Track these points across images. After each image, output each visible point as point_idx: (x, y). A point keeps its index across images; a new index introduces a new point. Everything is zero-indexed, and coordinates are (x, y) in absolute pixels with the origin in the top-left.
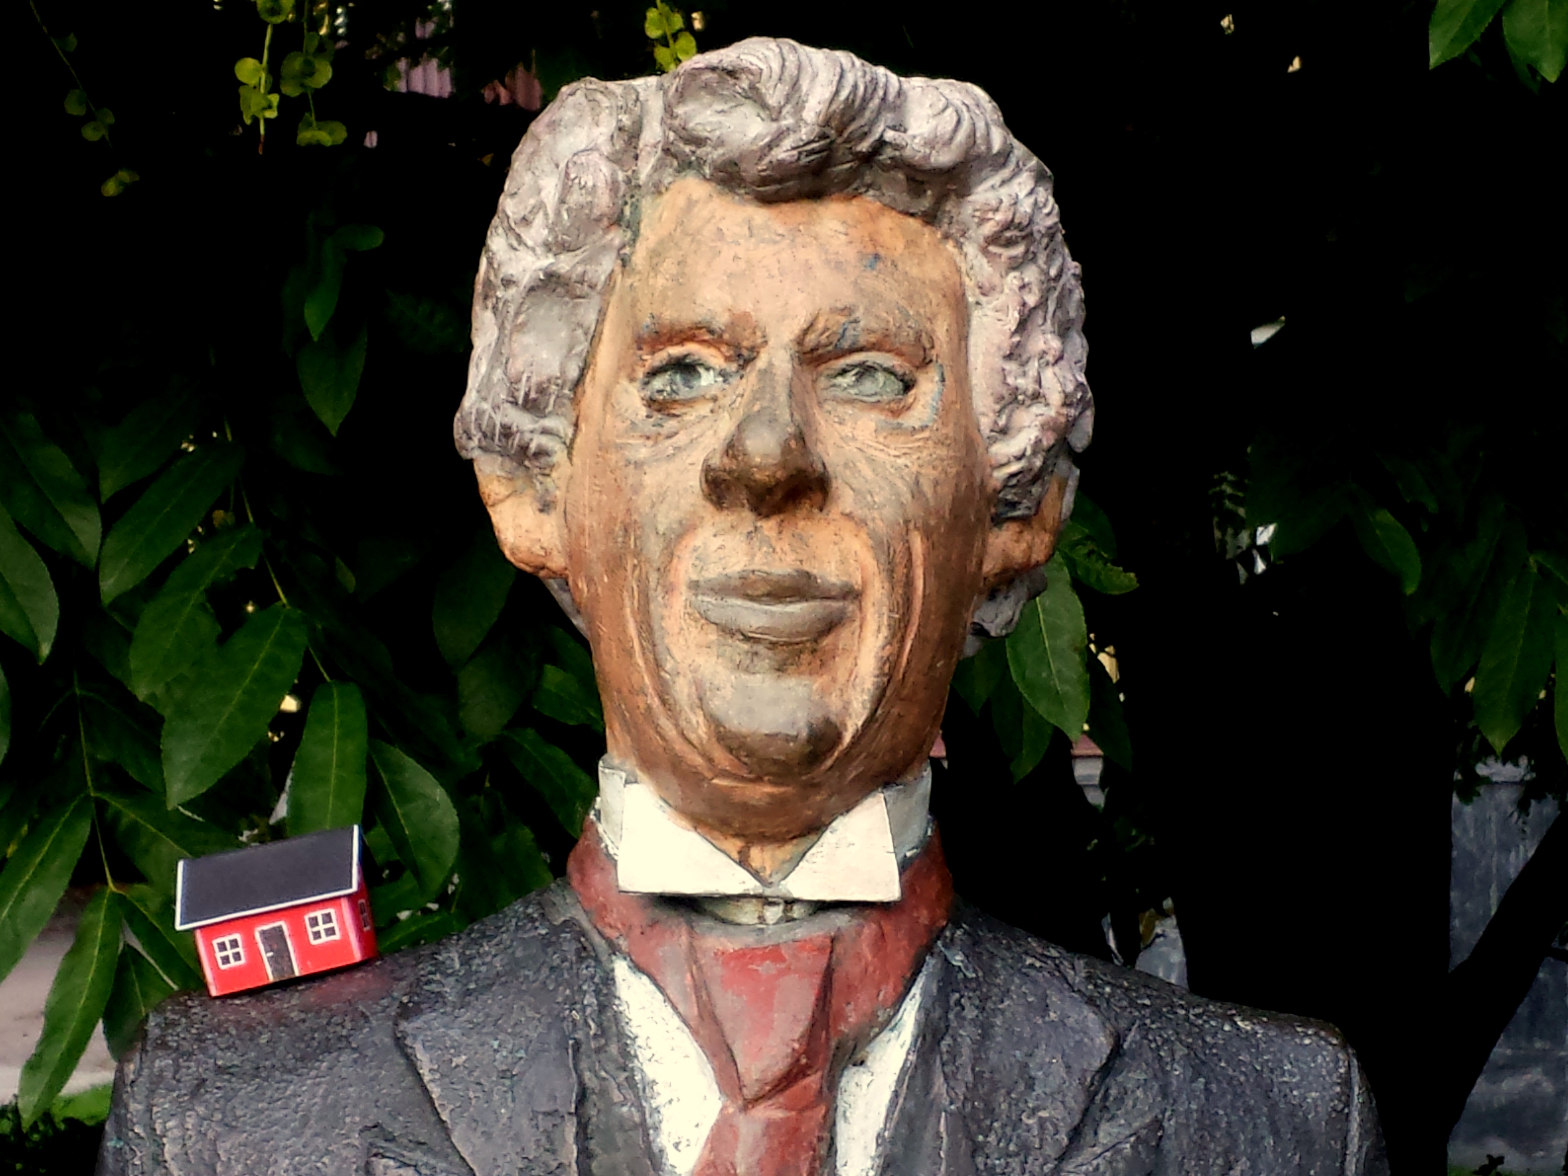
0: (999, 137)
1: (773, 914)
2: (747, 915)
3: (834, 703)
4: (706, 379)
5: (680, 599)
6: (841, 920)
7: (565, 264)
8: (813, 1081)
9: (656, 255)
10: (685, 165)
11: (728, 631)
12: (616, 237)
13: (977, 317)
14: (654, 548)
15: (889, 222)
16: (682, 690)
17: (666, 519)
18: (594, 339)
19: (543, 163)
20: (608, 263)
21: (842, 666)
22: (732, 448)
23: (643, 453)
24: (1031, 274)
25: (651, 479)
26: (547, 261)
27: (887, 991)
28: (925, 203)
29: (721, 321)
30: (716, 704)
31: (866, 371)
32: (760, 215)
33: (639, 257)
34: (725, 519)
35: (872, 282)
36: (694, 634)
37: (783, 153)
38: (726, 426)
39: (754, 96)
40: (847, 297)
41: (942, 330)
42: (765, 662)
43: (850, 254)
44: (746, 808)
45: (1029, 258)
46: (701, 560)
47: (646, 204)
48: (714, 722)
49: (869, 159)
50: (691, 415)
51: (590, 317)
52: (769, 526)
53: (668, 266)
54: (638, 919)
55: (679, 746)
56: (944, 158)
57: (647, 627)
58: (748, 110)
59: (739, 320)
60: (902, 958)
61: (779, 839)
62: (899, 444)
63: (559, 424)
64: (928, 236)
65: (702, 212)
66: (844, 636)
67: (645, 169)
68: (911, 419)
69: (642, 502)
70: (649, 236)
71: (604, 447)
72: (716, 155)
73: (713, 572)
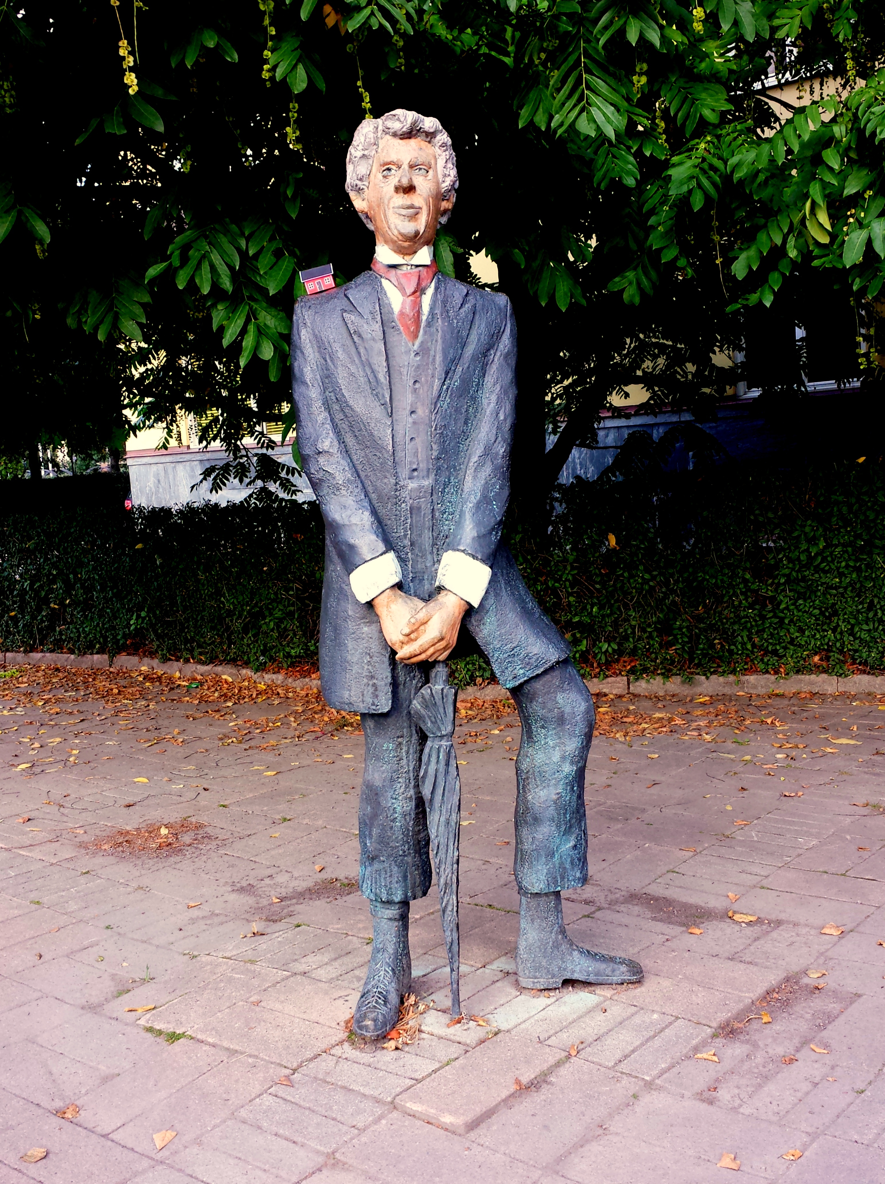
0: (441, 127)
1: (409, 267)
2: (404, 268)
3: (418, 228)
4: (393, 171)
5: (391, 210)
6: (420, 268)
7: (366, 152)
8: (418, 293)
9: (382, 150)
10: (387, 133)
11: (400, 215)
12: (375, 147)
13: (438, 161)
14: (386, 202)
15: (423, 143)
16: (392, 226)
17: (388, 196)
18: (372, 166)
19: (360, 135)
20: (374, 152)
21: (419, 221)
22: (399, 181)
23: (383, 185)
24: (447, 153)
25: (385, 189)
26: (363, 152)
27: (429, 281)
28: (428, 139)
29: (395, 160)
30: (398, 227)
31: (420, 169)
32: (401, 141)
33: (379, 150)
34: (398, 195)
35: (420, 153)
36: (394, 216)
37: (404, 129)
38: (397, 179)
39: (399, 119)
40: (417, 156)
41: (433, 162)
42: (407, 219)
43: (416, 148)
44: (404, 248)
45: (447, 150)
46: (394, 203)
47: (380, 141)
48: (399, 231)
49: (418, 131)
50: (390, 178)
51: (371, 162)
52: (406, 196)
53: (385, 151)
54: (386, 270)
55: (392, 236)
56: (432, 130)
57: (385, 216)
58: (398, 122)
59: (398, 160)
60: (432, 276)
61: (410, 254)
62: (427, 182)
63: (366, 183)
64: (429, 145)
65: (390, 141)
66: (419, 216)
67: (379, 134)
68: (428, 178)
69: (383, 193)
70: (381, 146)
71: (375, 185)
72: (392, 131)
73: (397, 205)
